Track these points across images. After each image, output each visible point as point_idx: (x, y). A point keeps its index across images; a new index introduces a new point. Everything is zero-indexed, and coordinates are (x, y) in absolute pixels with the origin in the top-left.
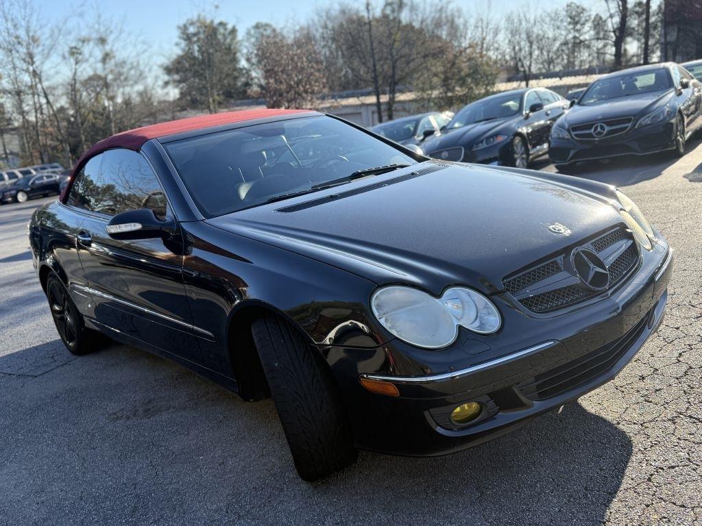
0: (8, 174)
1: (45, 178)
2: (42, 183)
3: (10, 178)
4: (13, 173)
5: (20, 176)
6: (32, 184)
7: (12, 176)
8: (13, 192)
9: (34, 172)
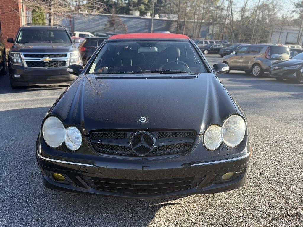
0: (205, 42)
1: (217, 46)
2: (215, 48)
3: (205, 44)
4: (207, 42)
5: (209, 43)
6: (212, 47)
7: (206, 43)
8: (204, 49)
9: (215, 43)
